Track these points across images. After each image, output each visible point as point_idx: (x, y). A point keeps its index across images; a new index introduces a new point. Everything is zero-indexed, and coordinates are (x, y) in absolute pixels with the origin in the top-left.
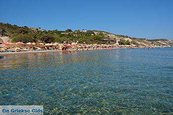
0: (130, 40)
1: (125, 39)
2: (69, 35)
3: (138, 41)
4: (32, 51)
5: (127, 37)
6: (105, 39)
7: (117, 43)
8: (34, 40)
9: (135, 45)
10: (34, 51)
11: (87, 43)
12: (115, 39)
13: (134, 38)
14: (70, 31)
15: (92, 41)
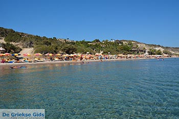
0: (162, 50)
1: (156, 48)
2: (96, 46)
3: (172, 50)
4: (48, 62)
5: (159, 46)
6: (133, 49)
7: (147, 53)
8: (55, 51)
9: (167, 55)
10: (51, 62)
11: (111, 54)
12: (144, 48)
13: (167, 48)
14: (98, 41)
15: (118, 52)
